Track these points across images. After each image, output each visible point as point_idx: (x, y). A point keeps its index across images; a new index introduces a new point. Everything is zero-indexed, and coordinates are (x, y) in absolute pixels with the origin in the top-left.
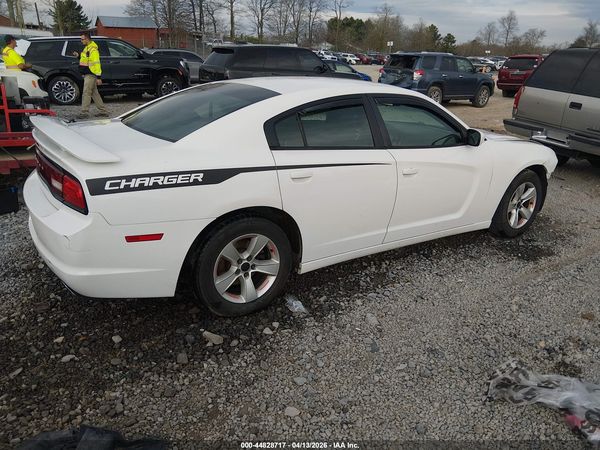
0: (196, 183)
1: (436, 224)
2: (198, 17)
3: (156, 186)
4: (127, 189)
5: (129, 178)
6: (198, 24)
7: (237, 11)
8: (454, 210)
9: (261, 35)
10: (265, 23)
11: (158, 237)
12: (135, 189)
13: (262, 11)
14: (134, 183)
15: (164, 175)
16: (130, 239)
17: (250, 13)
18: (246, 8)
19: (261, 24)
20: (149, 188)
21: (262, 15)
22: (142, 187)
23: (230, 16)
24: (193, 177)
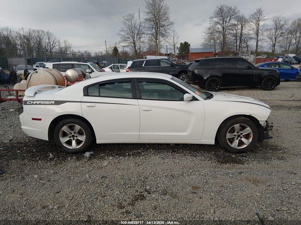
0: (52, 104)
1: (171, 135)
2: (238, 45)
3: (40, 104)
4: (32, 104)
5: (33, 101)
6: (238, 48)
7: (260, 40)
8: (184, 131)
9: (273, 51)
10: (277, 44)
11: (40, 120)
12: (34, 104)
13: (275, 38)
14: (35, 103)
15: (43, 101)
16: (33, 119)
17: (269, 40)
18: (266, 38)
19: (274, 45)
20: (38, 104)
21: (275, 40)
22: (36, 104)
23: (256, 43)
24: (51, 102)
